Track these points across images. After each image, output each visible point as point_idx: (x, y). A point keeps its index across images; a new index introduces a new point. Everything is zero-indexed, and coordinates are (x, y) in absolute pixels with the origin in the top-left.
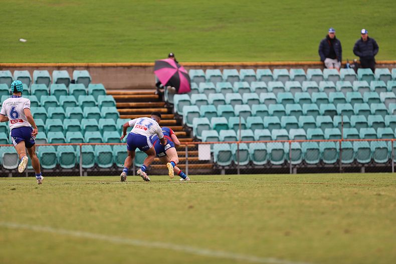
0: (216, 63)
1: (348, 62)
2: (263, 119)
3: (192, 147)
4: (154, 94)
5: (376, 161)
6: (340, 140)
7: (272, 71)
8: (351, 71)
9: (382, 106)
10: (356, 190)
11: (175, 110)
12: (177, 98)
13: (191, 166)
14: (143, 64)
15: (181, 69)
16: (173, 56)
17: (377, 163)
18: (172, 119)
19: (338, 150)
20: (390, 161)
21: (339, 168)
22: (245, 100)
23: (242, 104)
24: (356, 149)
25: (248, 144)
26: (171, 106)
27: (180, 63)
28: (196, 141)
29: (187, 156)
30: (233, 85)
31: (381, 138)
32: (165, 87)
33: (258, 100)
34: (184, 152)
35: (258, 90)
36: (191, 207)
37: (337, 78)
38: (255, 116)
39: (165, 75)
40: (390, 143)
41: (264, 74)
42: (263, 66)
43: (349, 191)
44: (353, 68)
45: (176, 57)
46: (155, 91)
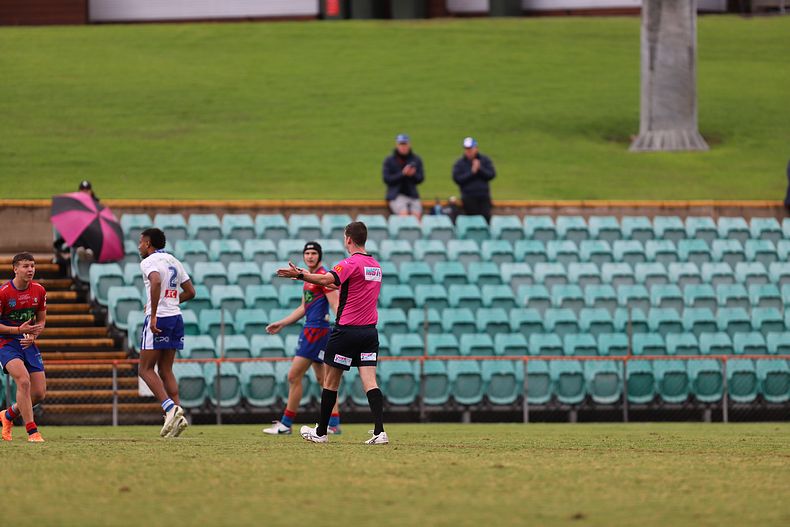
0: (175, 202)
1: (438, 203)
2: (268, 313)
3: (126, 370)
4: (51, 262)
5: (493, 399)
6: (422, 357)
7: (287, 218)
8: (444, 221)
9: (504, 292)
10: (454, 457)
11: (93, 295)
12: (97, 271)
13: (123, 408)
14: (28, 202)
15: (105, 214)
16: (89, 187)
17: (496, 404)
18: (87, 312)
19: (417, 378)
20: (520, 400)
21: (419, 413)
22: (233, 276)
23: (227, 283)
24: (452, 376)
25: (238, 363)
26: (85, 287)
27: (102, 201)
28: (133, 358)
29: (115, 387)
30: (208, 245)
31: (502, 355)
32: (72, 250)
33: (258, 276)
34: (109, 380)
35: (259, 258)
36: (125, 490)
37: (416, 233)
38: (253, 307)
39: (73, 224)
40: (520, 364)
41: (271, 224)
42: (270, 210)
43: (440, 460)
44: (448, 215)
45: (94, 188)
46: (52, 257)
